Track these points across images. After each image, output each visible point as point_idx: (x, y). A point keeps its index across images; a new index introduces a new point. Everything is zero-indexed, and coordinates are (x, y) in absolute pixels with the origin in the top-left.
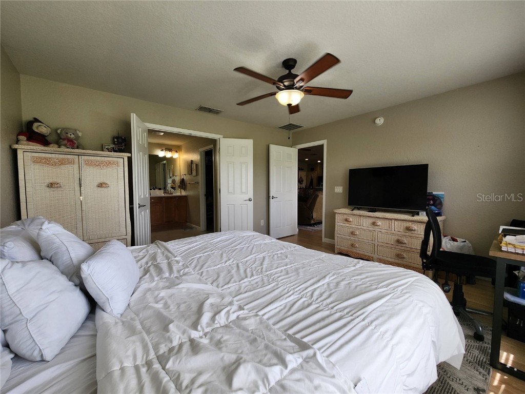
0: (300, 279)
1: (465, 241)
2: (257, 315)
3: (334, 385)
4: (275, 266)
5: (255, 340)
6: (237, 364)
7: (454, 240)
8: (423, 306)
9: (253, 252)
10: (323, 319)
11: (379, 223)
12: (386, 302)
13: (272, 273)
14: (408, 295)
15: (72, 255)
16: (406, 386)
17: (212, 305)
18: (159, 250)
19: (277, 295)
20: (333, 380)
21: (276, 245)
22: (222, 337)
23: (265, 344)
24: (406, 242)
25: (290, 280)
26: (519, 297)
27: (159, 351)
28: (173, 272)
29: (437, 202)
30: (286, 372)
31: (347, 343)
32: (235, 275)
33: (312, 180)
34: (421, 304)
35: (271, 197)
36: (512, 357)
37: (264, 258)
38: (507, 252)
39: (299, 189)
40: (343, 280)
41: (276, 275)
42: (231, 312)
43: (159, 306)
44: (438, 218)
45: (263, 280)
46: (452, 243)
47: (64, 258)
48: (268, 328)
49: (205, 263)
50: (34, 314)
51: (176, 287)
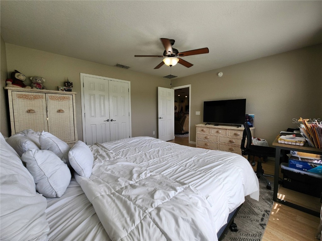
0: (179, 159)
1: (264, 140)
2: (160, 174)
3: (198, 197)
4: (165, 154)
5: (161, 183)
6: (155, 191)
7: (259, 140)
8: (239, 168)
9: (152, 148)
10: (192, 175)
11: (220, 131)
12: (221, 167)
13: (164, 157)
14: (232, 164)
15: (60, 148)
16: (229, 201)
17: (136, 171)
18: (99, 148)
19: (168, 166)
20: (197, 195)
21: (164, 144)
22: (145, 183)
23: (166, 184)
24: (234, 141)
25: (174, 160)
26: (288, 167)
27: (116, 189)
28: (111, 158)
29: (251, 120)
30: (177, 193)
31: (203, 183)
32: (145, 158)
33: (182, 108)
34: (238, 168)
35: (159, 118)
36: (284, 196)
37: (159, 150)
38: (281, 143)
39: (175, 113)
40: (201, 159)
41: (167, 158)
42: (147, 173)
43: (109, 172)
44: (250, 128)
45: (160, 160)
46: (258, 141)
47: (56, 150)
48: (166, 178)
49: (127, 153)
50: (50, 175)
51: (115, 164)
